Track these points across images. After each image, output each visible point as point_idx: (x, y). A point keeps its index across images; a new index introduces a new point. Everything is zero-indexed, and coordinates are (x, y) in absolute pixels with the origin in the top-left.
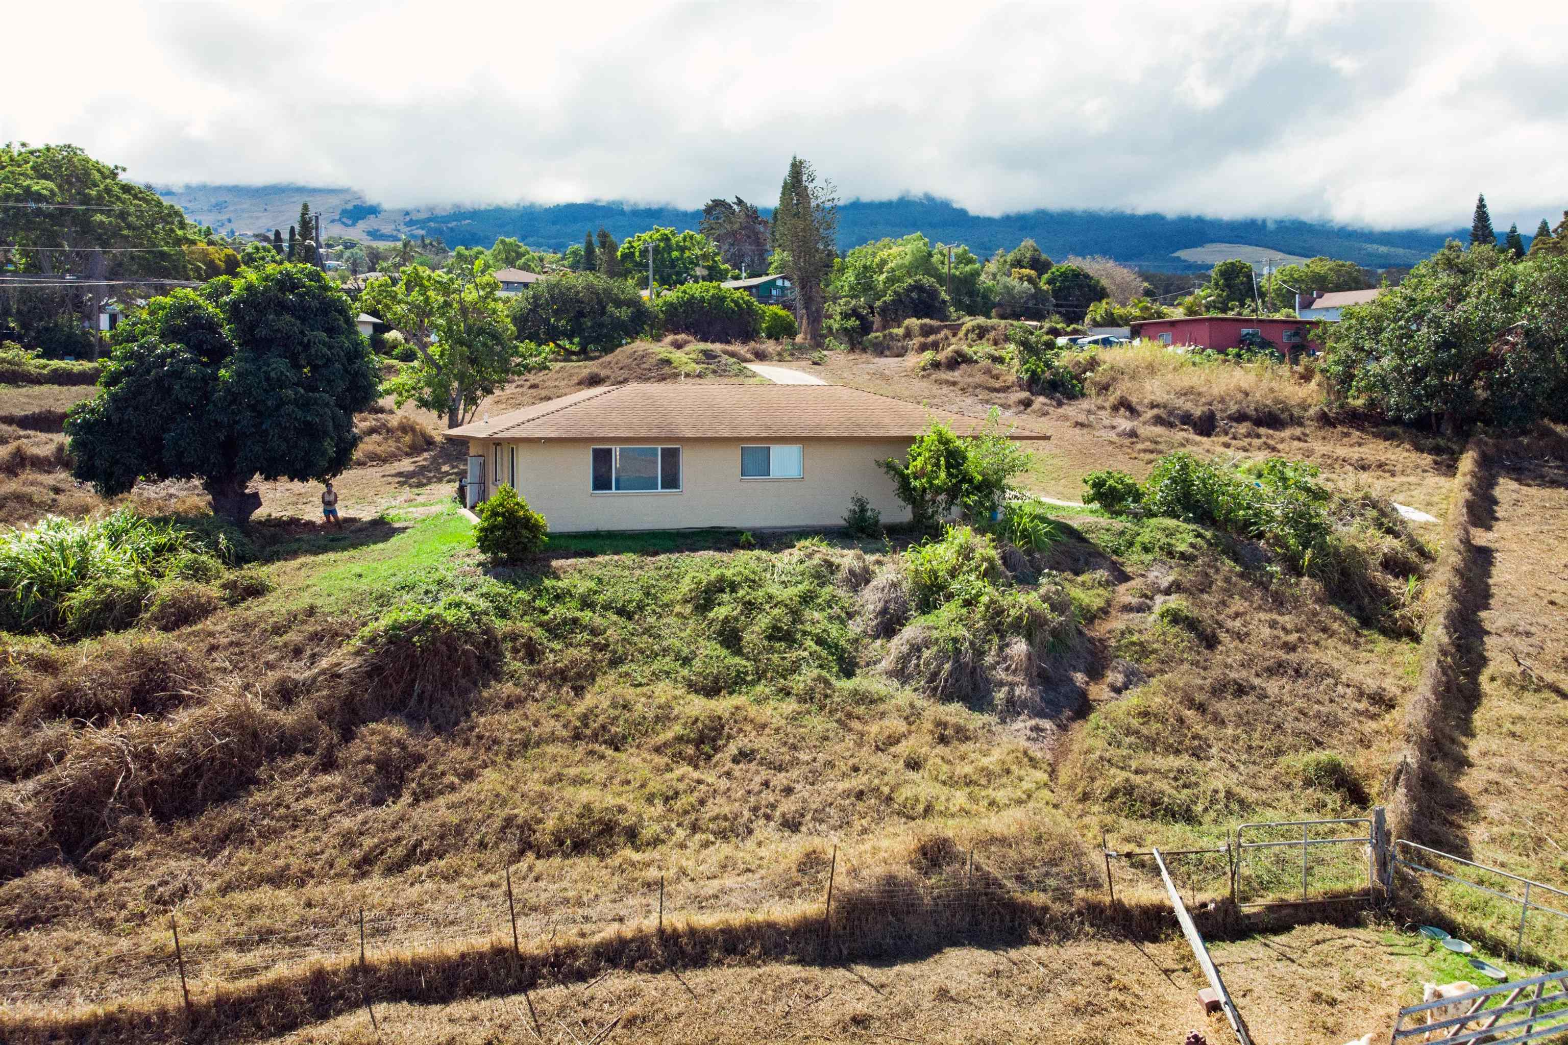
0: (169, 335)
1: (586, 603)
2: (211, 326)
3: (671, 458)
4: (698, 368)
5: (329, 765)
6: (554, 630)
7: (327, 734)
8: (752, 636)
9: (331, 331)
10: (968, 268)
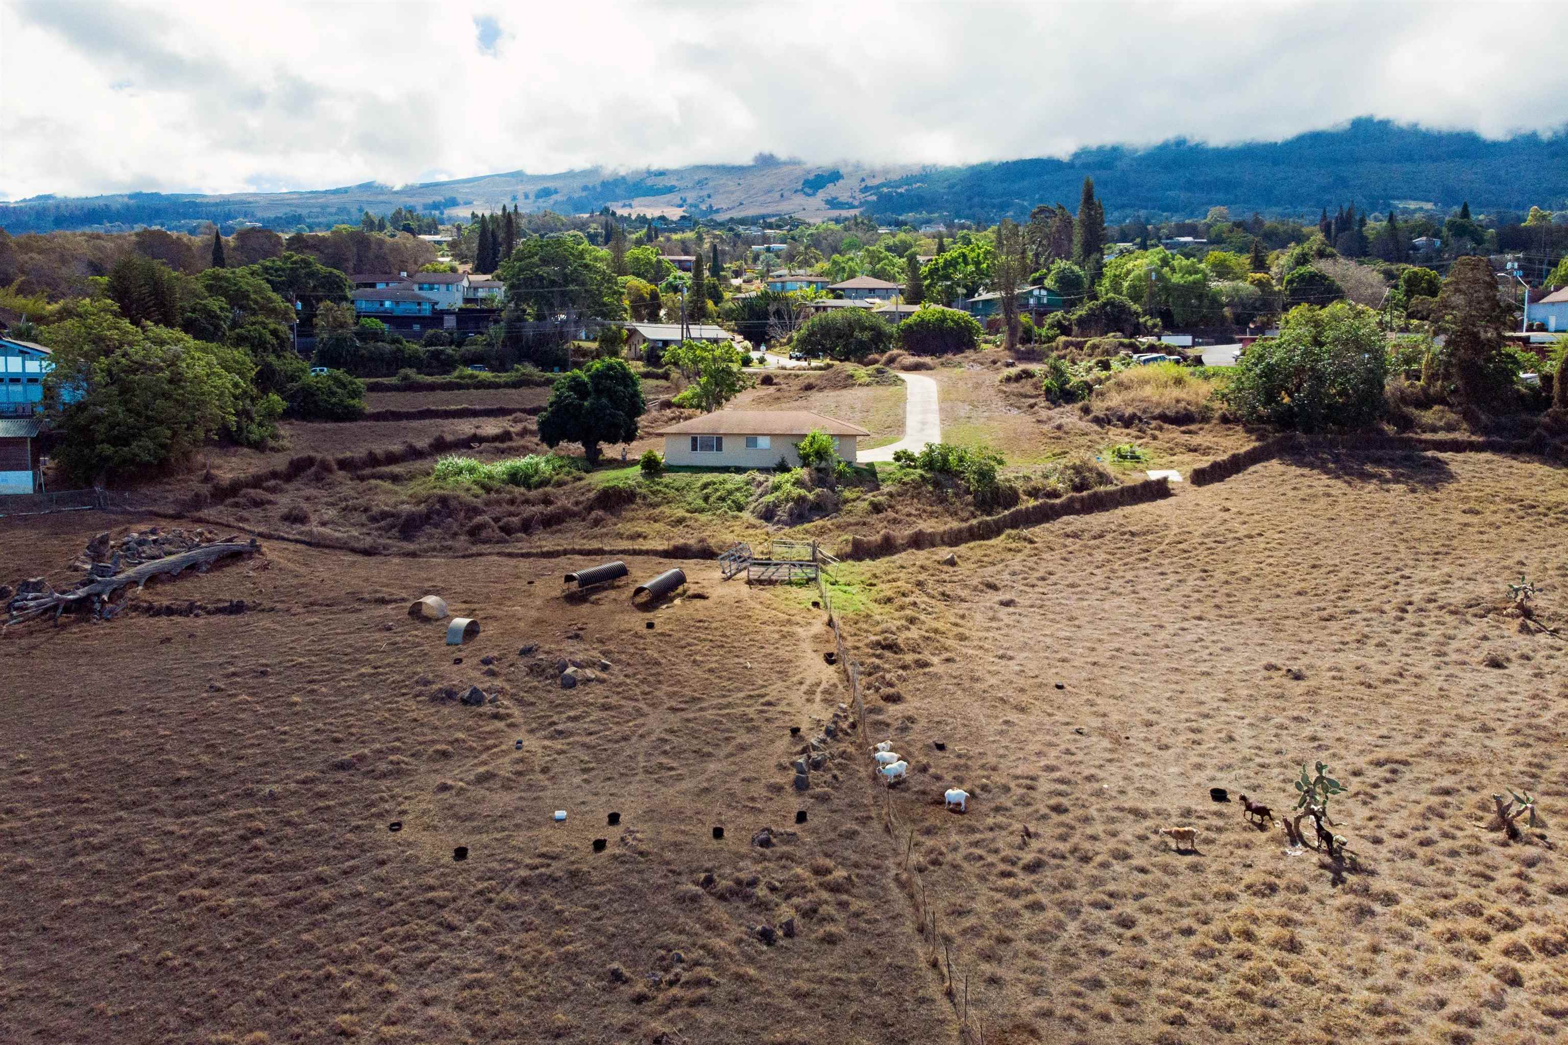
0: (570, 388)
1: (666, 486)
2: (584, 384)
3: (719, 440)
4: (868, 380)
5: (584, 520)
6: (653, 493)
7: (584, 513)
8: (711, 499)
9: (626, 386)
10: (1191, 278)
